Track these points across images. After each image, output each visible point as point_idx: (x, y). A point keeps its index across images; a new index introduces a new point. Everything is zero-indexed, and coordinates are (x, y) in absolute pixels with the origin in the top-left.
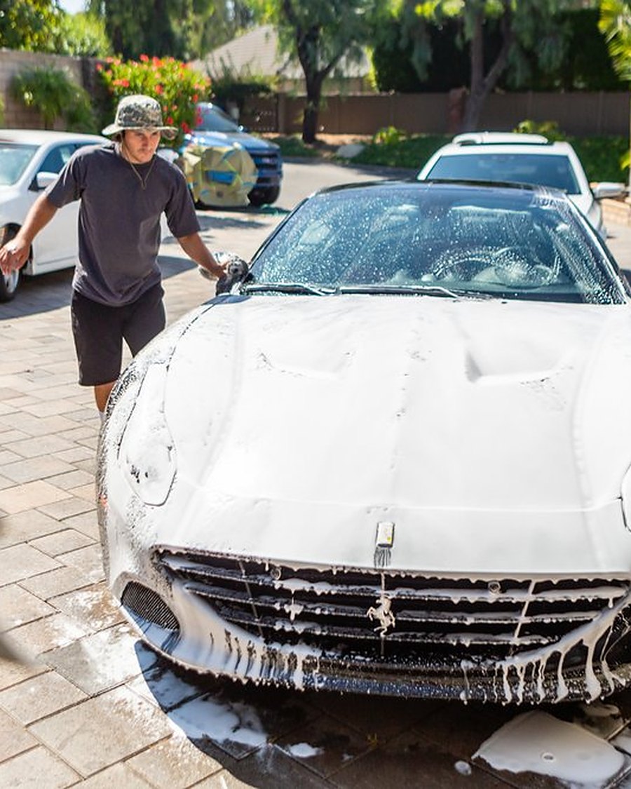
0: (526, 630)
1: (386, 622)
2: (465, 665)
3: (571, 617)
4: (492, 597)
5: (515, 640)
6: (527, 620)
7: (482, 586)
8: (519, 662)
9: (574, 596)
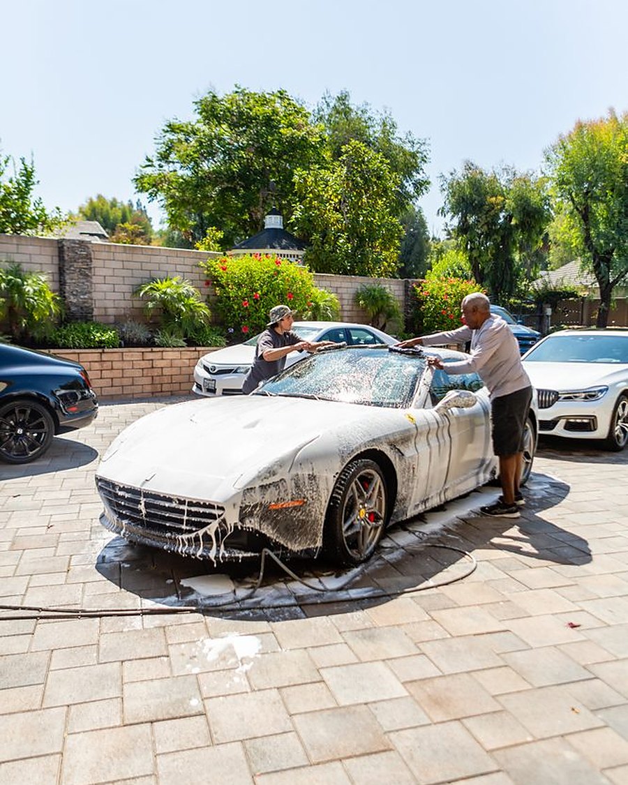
0: (188, 523)
1: (144, 512)
2: (168, 535)
3: (203, 520)
4: (174, 505)
5: (184, 527)
6: (187, 518)
7: (170, 500)
8: (185, 536)
9: (201, 510)
